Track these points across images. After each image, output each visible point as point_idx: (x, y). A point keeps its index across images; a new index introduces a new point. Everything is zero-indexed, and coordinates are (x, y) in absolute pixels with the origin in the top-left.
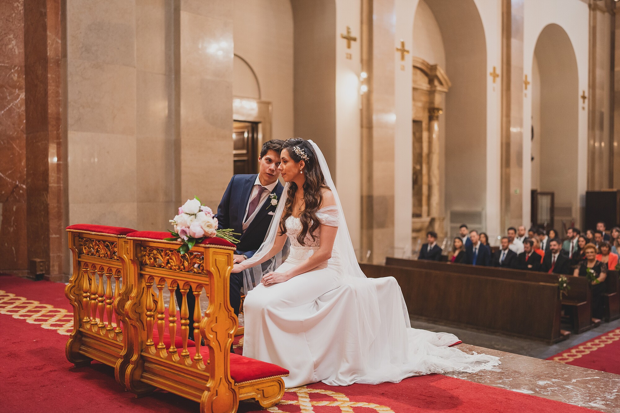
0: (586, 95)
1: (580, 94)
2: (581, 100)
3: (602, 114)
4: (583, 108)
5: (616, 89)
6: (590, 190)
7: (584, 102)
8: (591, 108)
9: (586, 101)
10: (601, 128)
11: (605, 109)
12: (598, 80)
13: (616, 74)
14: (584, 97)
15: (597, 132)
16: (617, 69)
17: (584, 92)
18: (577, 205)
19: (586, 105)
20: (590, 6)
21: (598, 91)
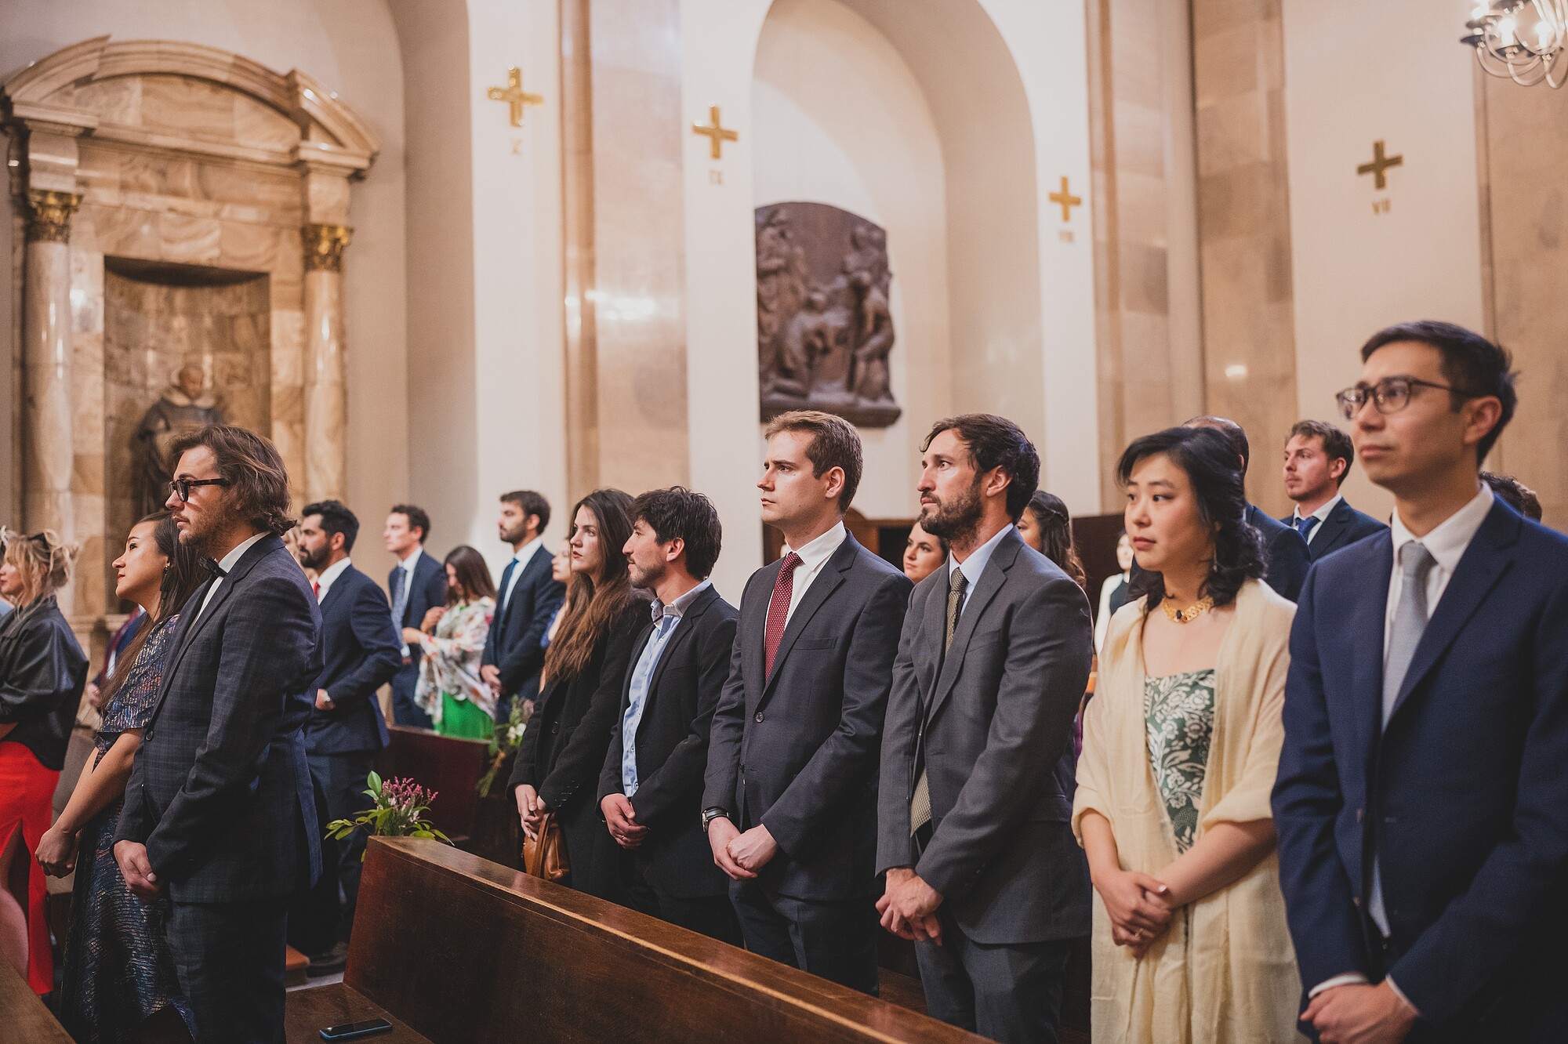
0: (1079, 190)
1: (1048, 184)
2: (1048, 211)
3: (1159, 258)
4: (1067, 237)
5: (1202, 171)
7: (1066, 217)
8: (1103, 237)
9: (1080, 211)
10: (1159, 304)
12: (1126, 140)
14: (1065, 200)
17: (1065, 182)
19: (1078, 225)
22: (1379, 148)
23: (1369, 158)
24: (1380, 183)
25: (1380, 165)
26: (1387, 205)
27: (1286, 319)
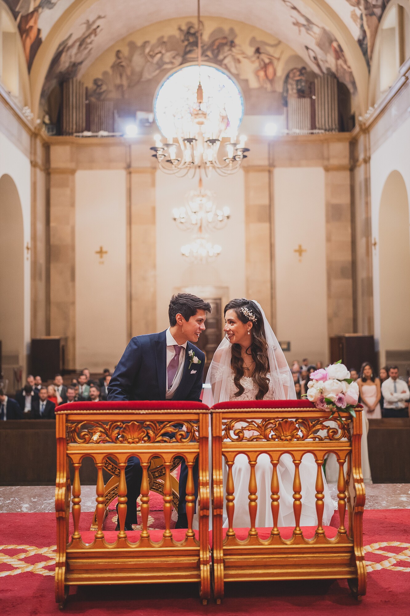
0: (30, 246)
1: (26, 244)
2: (25, 251)
4: (28, 259)
6: (34, 337)
7: (28, 253)
8: (33, 259)
9: (30, 251)
10: (40, 278)
11: (43, 261)
12: (38, 233)
13: (51, 229)
14: (28, 248)
15: (38, 282)
16: (52, 224)
17: (28, 243)
18: (24, 352)
19: (29, 256)
20: (31, 162)
21: (38, 244)
22: (101, 248)
23: (99, 250)
24: (101, 257)
25: (101, 252)
26: (102, 263)
27: (74, 287)
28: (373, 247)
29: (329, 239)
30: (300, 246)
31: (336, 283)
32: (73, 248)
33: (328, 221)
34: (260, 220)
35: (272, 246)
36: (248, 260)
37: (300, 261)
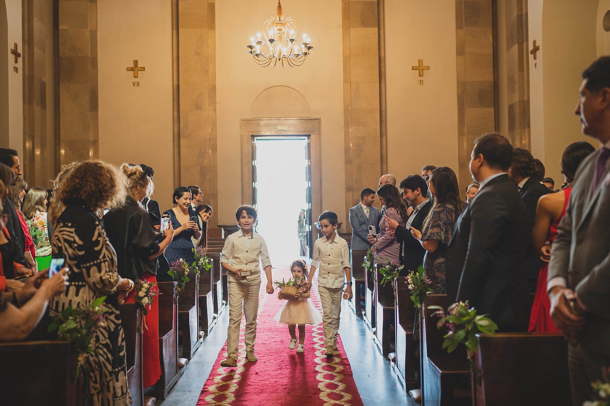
0: (20, 51)
1: (11, 46)
2: (11, 57)
3: (43, 85)
4: (16, 69)
5: (60, 54)
7: (16, 62)
8: (27, 73)
9: (20, 60)
11: (48, 79)
12: (37, 34)
13: (61, 34)
14: (15, 52)
15: (37, 109)
17: (16, 45)
21: (37, 51)
22: (136, 62)
23: (132, 65)
24: (136, 76)
25: (135, 69)
26: (138, 84)
27: (95, 118)
28: (531, 56)
29: (460, 52)
30: (420, 61)
31: (471, 113)
32: (94, 62)
33: (459, 26)
34: (365, 23)
35: (381, 61)
36: (347, 80)
37: (421, 82)
